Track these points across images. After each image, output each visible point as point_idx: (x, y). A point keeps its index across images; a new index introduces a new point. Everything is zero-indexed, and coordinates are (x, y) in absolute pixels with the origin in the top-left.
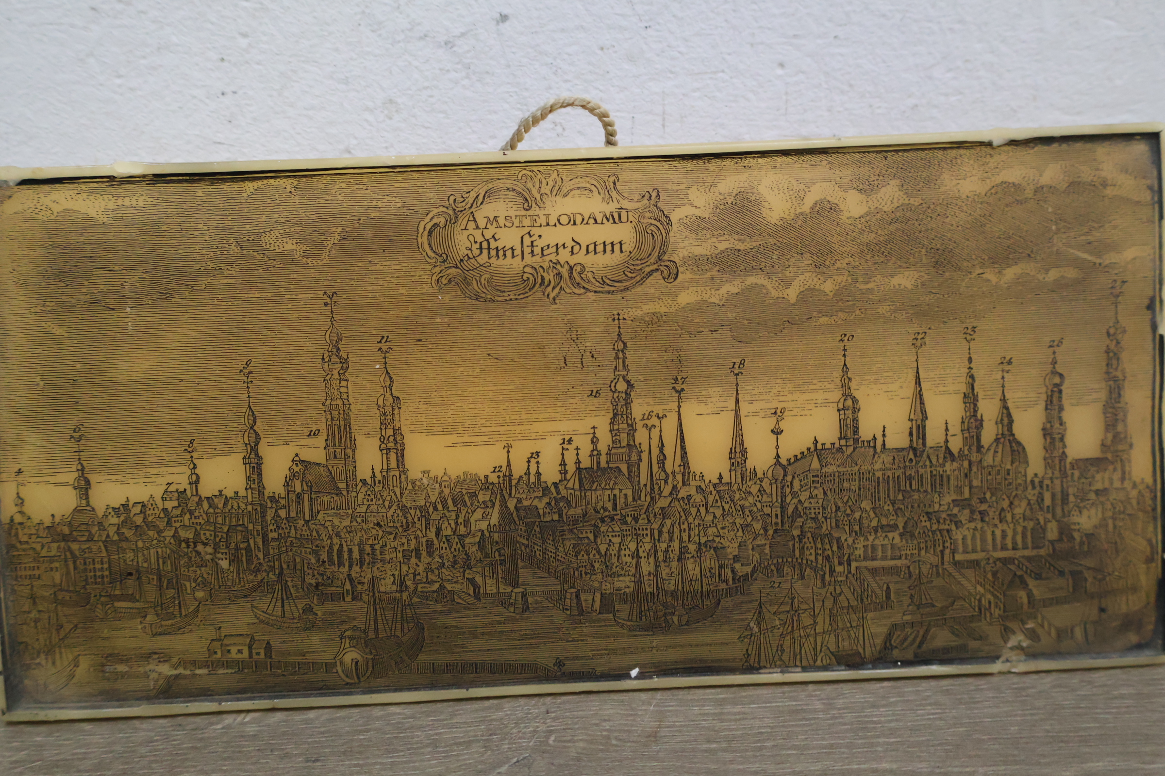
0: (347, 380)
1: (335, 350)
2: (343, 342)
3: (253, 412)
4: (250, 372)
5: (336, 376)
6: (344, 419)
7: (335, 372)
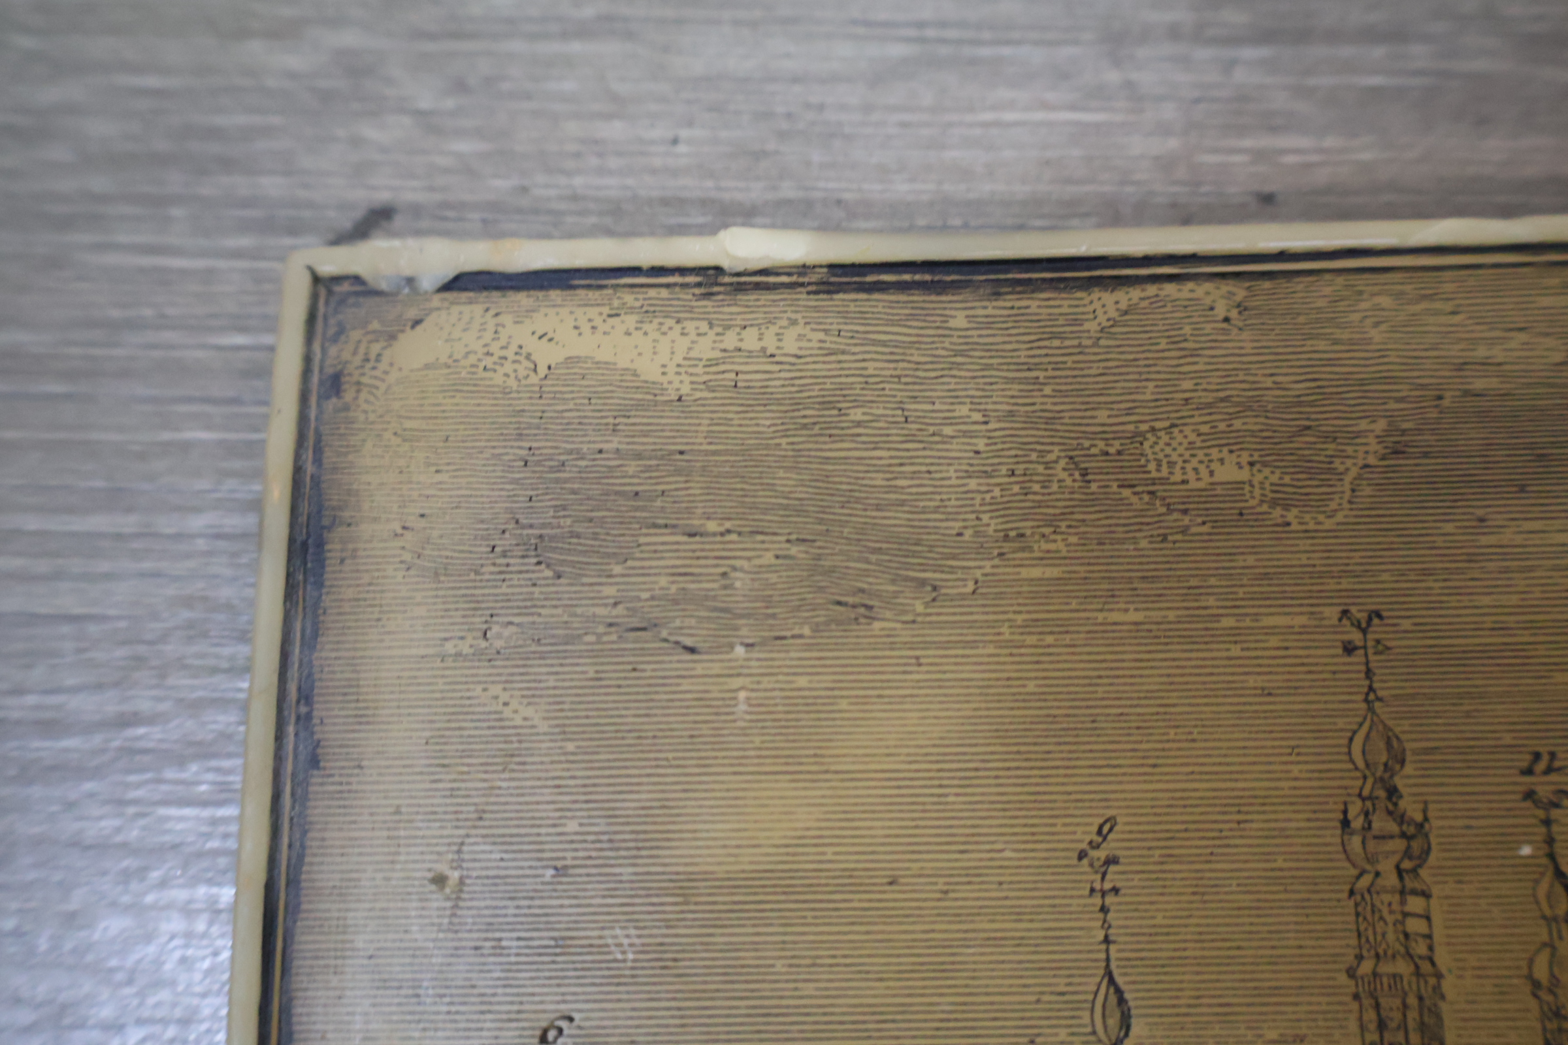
0: (1426, 895)
1: (1382, 793)
2: (1409, 769)
3: (1119, 992)
4: (1111, 861)
5: (1391, 880)
6: (1422, 1027)
7: (1387, 865)
